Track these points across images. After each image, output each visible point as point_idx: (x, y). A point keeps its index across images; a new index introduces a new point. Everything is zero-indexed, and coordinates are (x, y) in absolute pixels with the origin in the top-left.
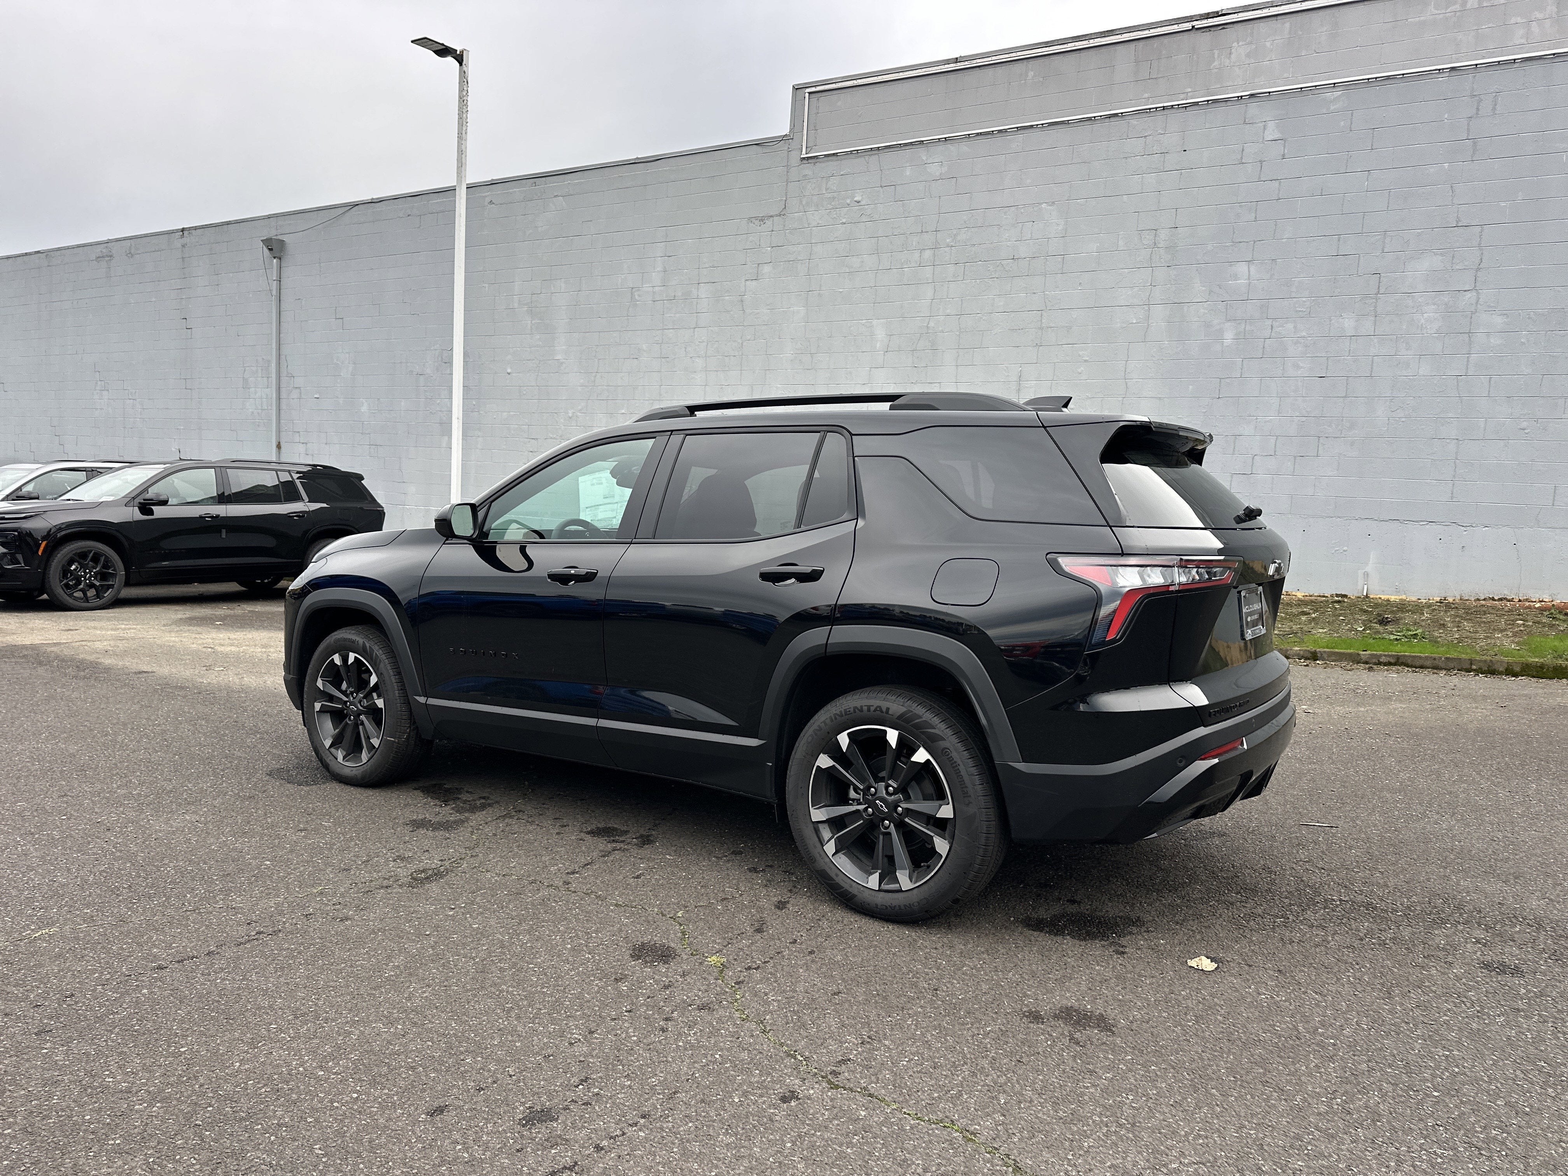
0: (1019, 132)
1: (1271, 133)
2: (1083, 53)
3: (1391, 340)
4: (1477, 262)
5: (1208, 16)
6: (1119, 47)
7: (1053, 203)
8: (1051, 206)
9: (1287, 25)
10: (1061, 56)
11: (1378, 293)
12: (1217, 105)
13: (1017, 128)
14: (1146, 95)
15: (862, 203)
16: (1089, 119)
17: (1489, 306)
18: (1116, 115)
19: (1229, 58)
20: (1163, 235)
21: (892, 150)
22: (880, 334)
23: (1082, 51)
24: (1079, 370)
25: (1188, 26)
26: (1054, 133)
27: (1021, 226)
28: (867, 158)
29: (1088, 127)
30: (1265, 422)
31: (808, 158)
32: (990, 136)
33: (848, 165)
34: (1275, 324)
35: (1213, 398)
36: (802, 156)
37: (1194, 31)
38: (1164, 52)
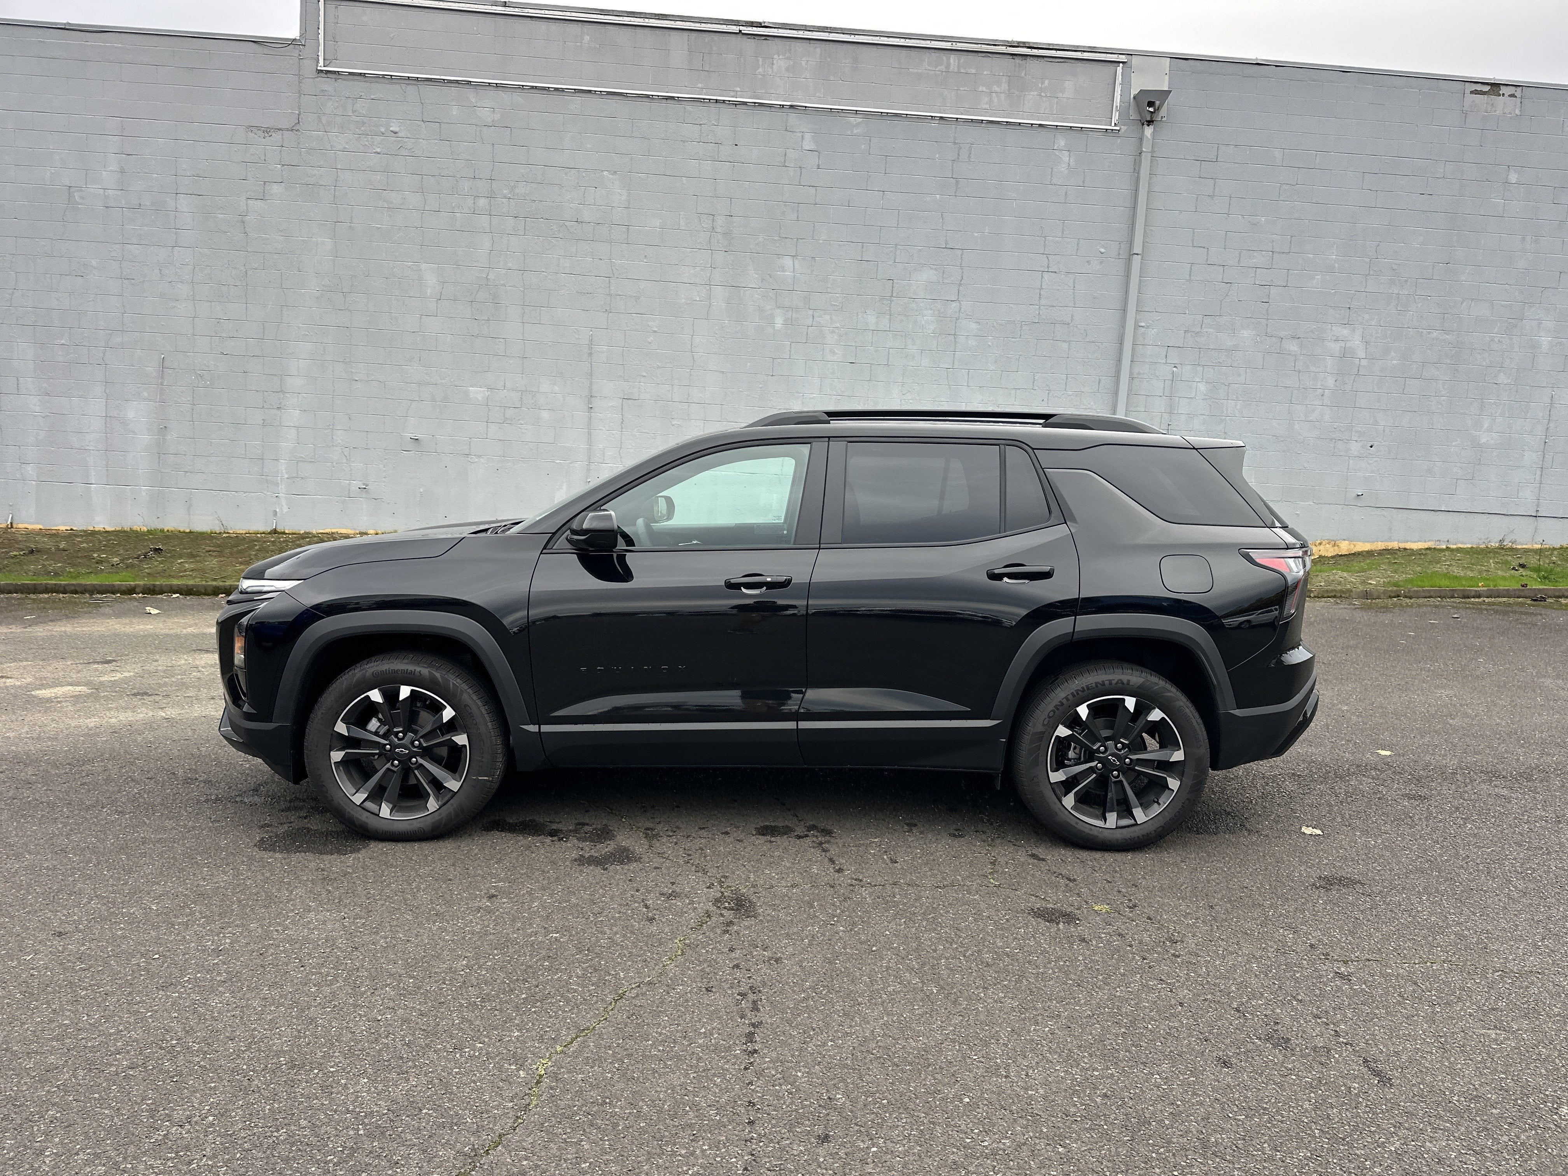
0: (578, 94)
1: (808, 144)
2: (639, 30)
3: (902, 336)
4: (960, 278)
5: (752, 24)
6: (672, 33)
7: (615, 172)
8: (613, 175)
9: (818, 50)
10: (616, 28)
11: (892, 296)
12: (763, 108)
13: (575, 90)
14: (700, 85)
15: (400, 135)
16: (648, 96)
17: (967, 315)
18: (673, 98)
19: (772, 68)
20: (720, 221)
21: (433, 83)
22: (431, 280)
23: (637, 28)
24: (649, 340)
25: (735, 29)
26: (612, 102)
27: (583, 190)
28: (403, 86)
29: (646, 104)
30: (811, 398)
31: (328, 72)
32: (545, 92)
33: (379, 90)
34: (816, 314)
35: (768, 375)
36: (319, 68)
37: (740, 34)
38: (714, 48)
